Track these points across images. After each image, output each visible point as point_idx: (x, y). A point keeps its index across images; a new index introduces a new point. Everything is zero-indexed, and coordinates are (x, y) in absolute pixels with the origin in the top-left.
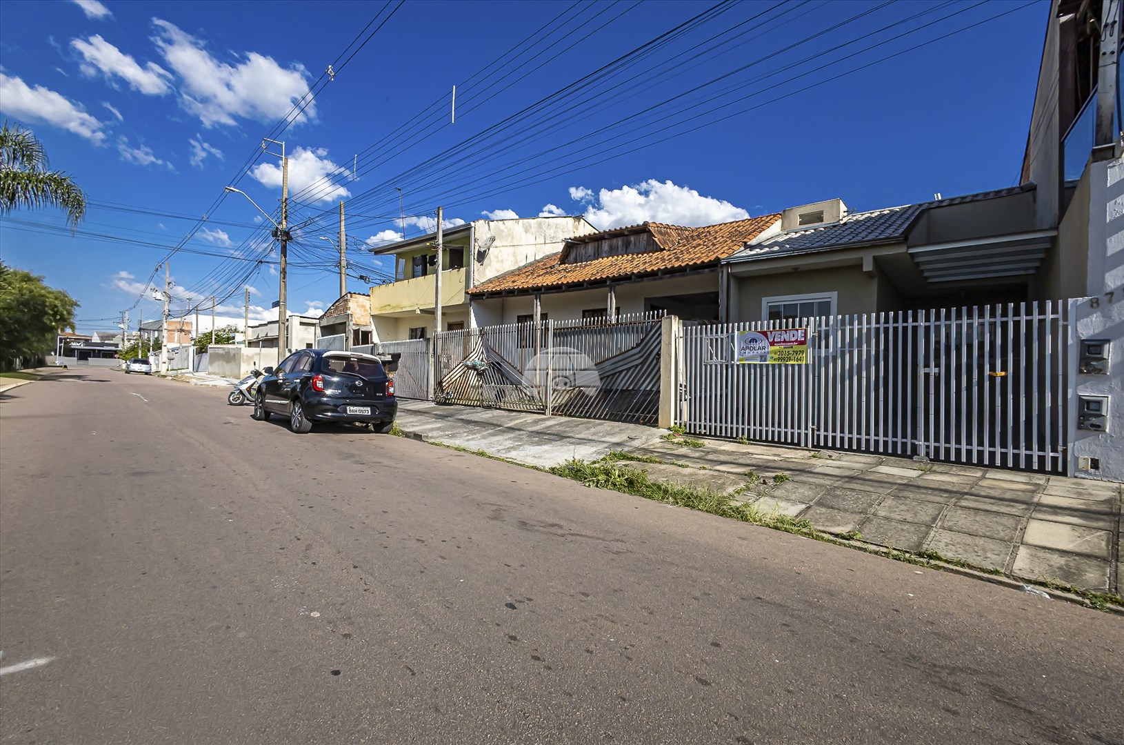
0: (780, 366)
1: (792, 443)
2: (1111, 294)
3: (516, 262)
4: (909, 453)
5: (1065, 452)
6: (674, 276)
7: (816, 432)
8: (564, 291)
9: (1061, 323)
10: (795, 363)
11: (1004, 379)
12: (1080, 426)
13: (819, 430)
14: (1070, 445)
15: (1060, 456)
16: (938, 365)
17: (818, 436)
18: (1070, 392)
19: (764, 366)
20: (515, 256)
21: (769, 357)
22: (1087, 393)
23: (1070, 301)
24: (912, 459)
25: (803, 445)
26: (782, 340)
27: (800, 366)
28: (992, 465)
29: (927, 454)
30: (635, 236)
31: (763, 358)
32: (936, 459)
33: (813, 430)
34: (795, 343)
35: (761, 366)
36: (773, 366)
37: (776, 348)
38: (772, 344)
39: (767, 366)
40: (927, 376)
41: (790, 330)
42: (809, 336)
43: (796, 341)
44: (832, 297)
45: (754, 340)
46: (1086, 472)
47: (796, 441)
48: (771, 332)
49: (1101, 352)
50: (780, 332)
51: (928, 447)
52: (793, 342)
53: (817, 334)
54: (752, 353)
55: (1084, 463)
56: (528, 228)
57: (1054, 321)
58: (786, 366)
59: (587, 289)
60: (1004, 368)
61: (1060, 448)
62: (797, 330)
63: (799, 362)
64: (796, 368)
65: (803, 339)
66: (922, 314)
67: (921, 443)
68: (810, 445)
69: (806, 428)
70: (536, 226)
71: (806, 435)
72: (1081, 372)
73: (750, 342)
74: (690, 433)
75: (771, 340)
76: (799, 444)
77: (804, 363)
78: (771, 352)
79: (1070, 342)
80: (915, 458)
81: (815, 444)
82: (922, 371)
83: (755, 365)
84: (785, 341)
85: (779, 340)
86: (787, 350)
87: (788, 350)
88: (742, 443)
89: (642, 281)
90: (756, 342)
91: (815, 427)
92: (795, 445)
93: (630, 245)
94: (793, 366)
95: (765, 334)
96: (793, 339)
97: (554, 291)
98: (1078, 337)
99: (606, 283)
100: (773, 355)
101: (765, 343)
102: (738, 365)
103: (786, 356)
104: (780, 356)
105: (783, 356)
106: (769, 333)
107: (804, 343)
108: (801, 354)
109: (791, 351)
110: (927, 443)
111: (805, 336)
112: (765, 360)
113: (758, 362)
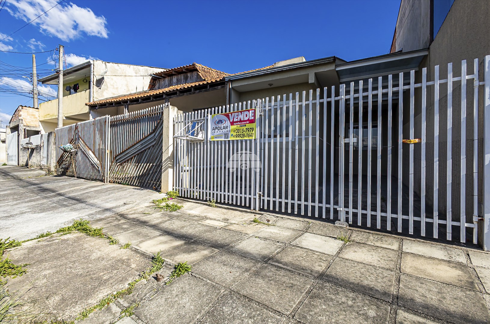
0: (237, 141)
1: (245, 207)
4: (332, 218)
5: (481, 222)
7: (262, 198)
9: (476, 83)
10: (247, 138)
11: (418, 146)
13: (264, 196)
15: (475, 226)
16: (356, 136)
17: (263, 201)
19: (227, 142)
21: (230, 134)
24: (334, 223)
25: (252, 208)
26: (239, 120)
27: (251, 141)
28: (405, 233)
29: (347, 220)
30: (191, 73)
31: (226, 135)
32: (354, 224)
33: (260, 195)
34: (248, 122)
35: (225, 141)
36: (233, 141)
37: (234, 127)
38: (232, 123)
39: (229, 142)
40: (347, 145)
41: (244, 111)
42: (257, 114)
43: (248, 120)
45: (220, 121)
47: (248, 205)
48: (232, 113)
50: (237, 114)
51: (347, 213)
52: (246, 121)
53: (262, 114)
54: (219, 132)
57: (470, 82)
58: (242, 141)
60: (418, 135)
61: (475, 219)
62: (249, 111)
63: (250, 138)
64: (248, 142)
65: (253, 118)
66: (343, 88)
67: (341, 209)
68: (257, 208)
69: (255, 194)
71: (255, 200)
73: (218, 123)
74: (181, 197)
75: (231, 121)
76: (249, 208)
77: (254, 138)
78: (232, 130)
80: (337, 224)
81: (261, 208)
82: (342, 141)
83: (221, 141)
84: (241, 121)
85: (236, 120)
86: (242, 128)
88: (211, 206)
89: (183, 95)
90: (222, 122)
91: (261, 193)
92: (247, 208)
93: (188, 79)
94: (246, 141)
95: (227, 116)
96: (246, 119)
99: (163, 97)
100: (232, 133)
101: (228, 123)
102: (210, 142)
103: (241, 133)
104: (238, 134)
105: (239, 134)
106: (230, 115)
107: (252, 121)
108: (252, 131)
109: (245, 128)
110: (346, 209)
111: (255, 116)
112: (228, 138)
113: (223, 139)
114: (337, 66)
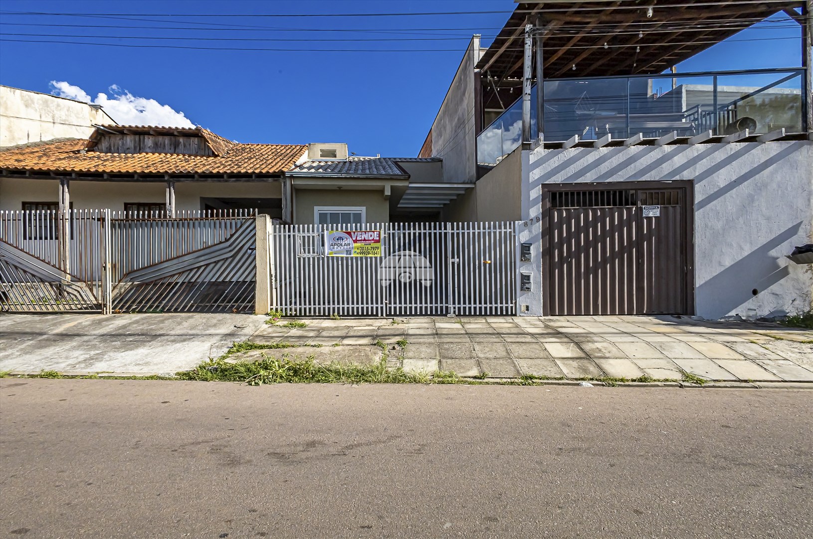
0: (361, 258)
1: (372, 315)
2: (532, 220)
3: (13, 139)
4: (444, 313)
5: (516, 303)
6: (240, 181)
7: (388, 306)
8: (106, 180)
9: (513, 234)
10: (373, 256)
11: (490, 264)
12: (522, 289)
13: (390, 303)
14: (518, 299)
15: (513, 305)
16: (458, 257)
17: (390, 308)
18: (517, 271)
19: (350, 258)
20: (11, 131)
21: (353, 251)
22: (525, 271)
23: (517, 222)
24: (447, 316)
25: (380, 315)
26: (363, 239)
27: (376, 258)
28: (486, 315)
29: (454, 312)
30: (185, 139)
31: (348, 252)
32: (459, 315)
33: (386, 303)
34: (372, 242)
35: (347, 258)
36: (357, 258)
37: (358, 244)
38: (355, 241)
39: (352, 258)
40: (453, 263)
41: (368, 232)
42: (382, 236)
43: (373, 240)
44: (362, 210)
45: (341, 238)
46: (524, 313)
47: (374, 313)
48: (354, 233)
49: (529, 250)
50: (361, 233)
51: (454, 308)
52: (371, 240)
53: (387, 235)
54: (339, 248)
55: (524, 309)
56: (30, 102)
57: (510, 232)
58: (366, 258)
59: (137, 181)
60: (490, 259)
61: (514, 302)
62: (374, 232)
63: (376, 255)
64: (374, 259)
65: (378, 239)
66: (449, 225)
67: (451, 306)
68: (384, 315)
69: (382, 303)
70: (41, 102)
71: (382, 308)
72: (522, 260)
73: (338, 240)
74: (286, 316)
75: (354, 239)
76: (377, 315)
77: (379, 256)
78: (355, 247)
79: (517, 244)
80: (448, 315)
81: (388, 313)
82: (450, 261)
83: (342, 258)
84: (365, 240)
85: (360, 239)
86: (366, 246)
87: (368, 246)
88: (335, 319)
89: (206, 181)
90: (343, 240)
91: (388, 302)
92: (374, 316)
93: (178, 145)
94: (371, 258)
95: (349, 233)
96: (371, 238)
97: (90, 178)
98: (520, 242)
99: (164, 178)
100: (356, 250)
101: (350, 241)
102: (328, 257)
103: (366, 251)
104: (362, 251)
105: (364, 251)
106: (352, 233)
107: (378, 241)
108: (377, 249)
109: (369, 247)
110: (454, 306)
111: (379, 237)
112: (350, 254)
113: (345, 255)
114: (410, 183)
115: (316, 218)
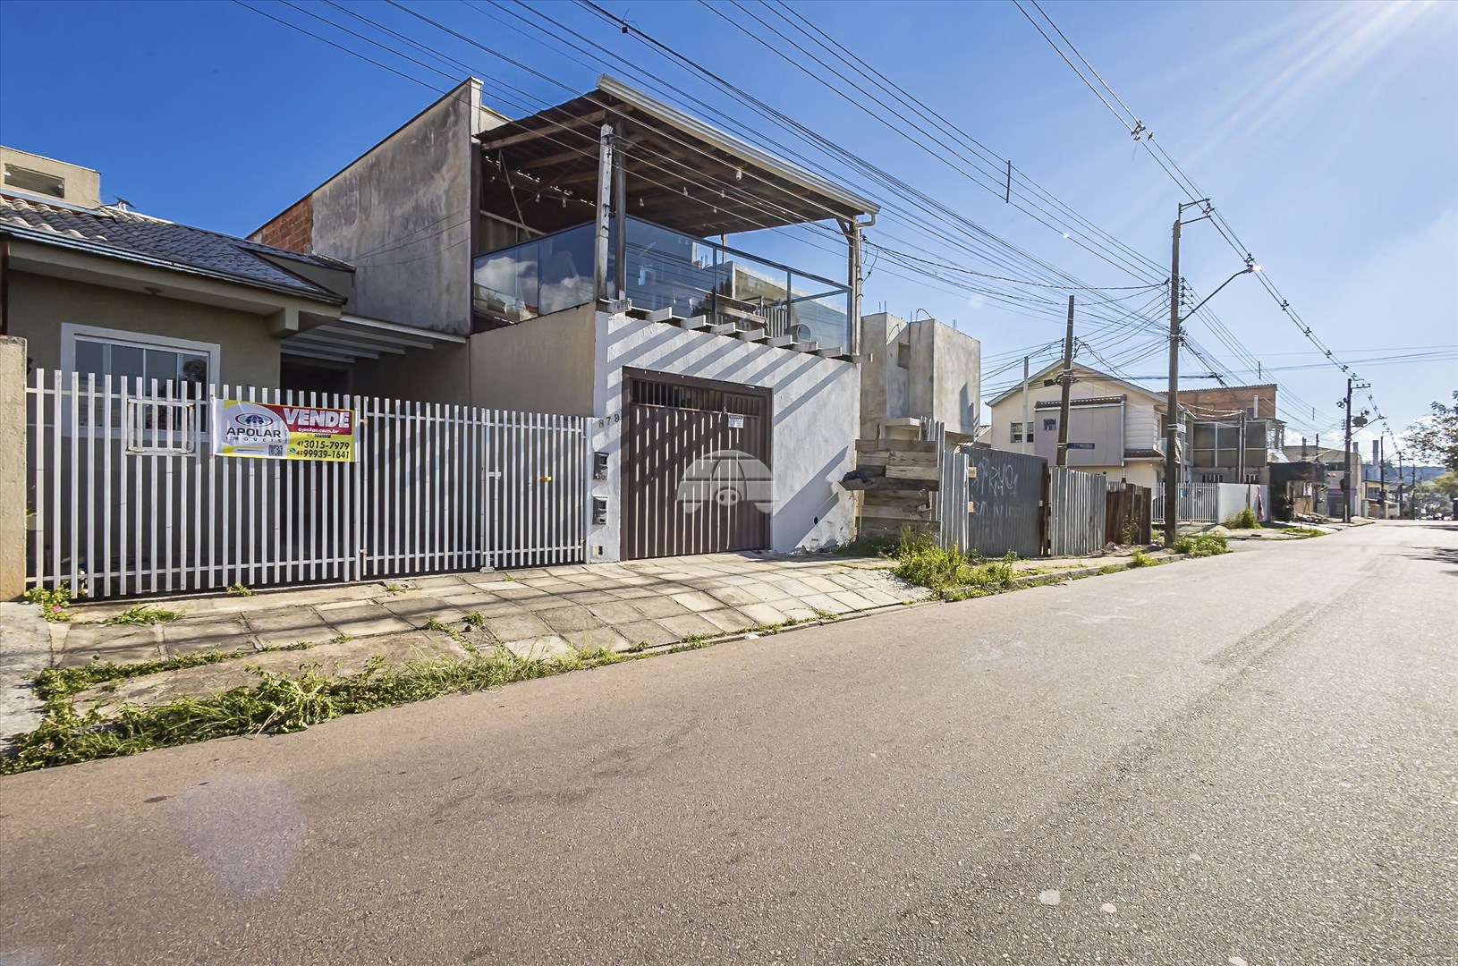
0: (307, 463)
1: (330, 579)
2: (609, 418)
4: (474, 566)
5: (585, 543)
7: (365, 558)
9: (583, 437)
10: (335, 460)
11: (550, 483)
12: (594, 522)
13: (370, 553)
14: (588, 538)
15: (581, 547)
16: (501, 470)
17: (370, 563)
18: (588, 494)
19: (277, 463)
21: (286, 448)
22: (600, 496)
23: (589, 419)
24: (479, 571)
25: (347, 578)
26: (312, 423)
27: (341, 464)
29: (492, 564)
31: (275, 449)
32: (500, 568)
33: (362, 554)
34: (334, 431)
35: (271, 460)
36: (295, 463)
37: (301, 435)
38: (294, 428)
39: (283, 463)
40: (492, 479)
41: (326, 410)
42: (357, 422)
43: (337, 427)
44: (212, 352)
45: (255, 419)
46: (597, 558)
47: (335, 576)
48: (291, 410)
49: (605, 463)
50: (306, 412)
51: (492, 556)
52: (331, 428)
53: (366, 422)
54: (251, 440)
55: (596, 551)
57: (580, 434)
58: (319, 464)
60: (550, 474)
61: (582, 541)
62: (339, 412)
63: (341, 459)
64: (336, 467)
65: (347, 426)
66: (486, 414)
67: (486, 553)
68: (358, 577)
69: (352, 555)
71: (352, 564)
72: (595, 477)
73: (248, 421)
75: (291, 422)
76: (341, 579)
77: (349, 460)
78: (292, 441)
79: (588, 453)
80: (482, 570)
81: (365, 574)
82: (489, 475)
83: (258, 462)
84: (317, 426)
85: (306, 423)
86: (320, 440)
87: (323, 439)
88: (241, 595)
90: (261, 422)
91: (365, 551)
92: (334, 580)
94: (330, 464)
95: (278, 410)
96: (331, 425)
98: (593, 449)
100: (295, 446)
101: (279, 425)
102: (219, 460)
103: (319, 449)
104: (309, 449)
105: (313, 450)
106: (286, 411)
107: (348, 431)
108: (344, 448)
109: (327, 442)
110: (492, 552)
111: (350, 423)
112: (280, 453)
113: (266, 456)
115: (68, 352)
